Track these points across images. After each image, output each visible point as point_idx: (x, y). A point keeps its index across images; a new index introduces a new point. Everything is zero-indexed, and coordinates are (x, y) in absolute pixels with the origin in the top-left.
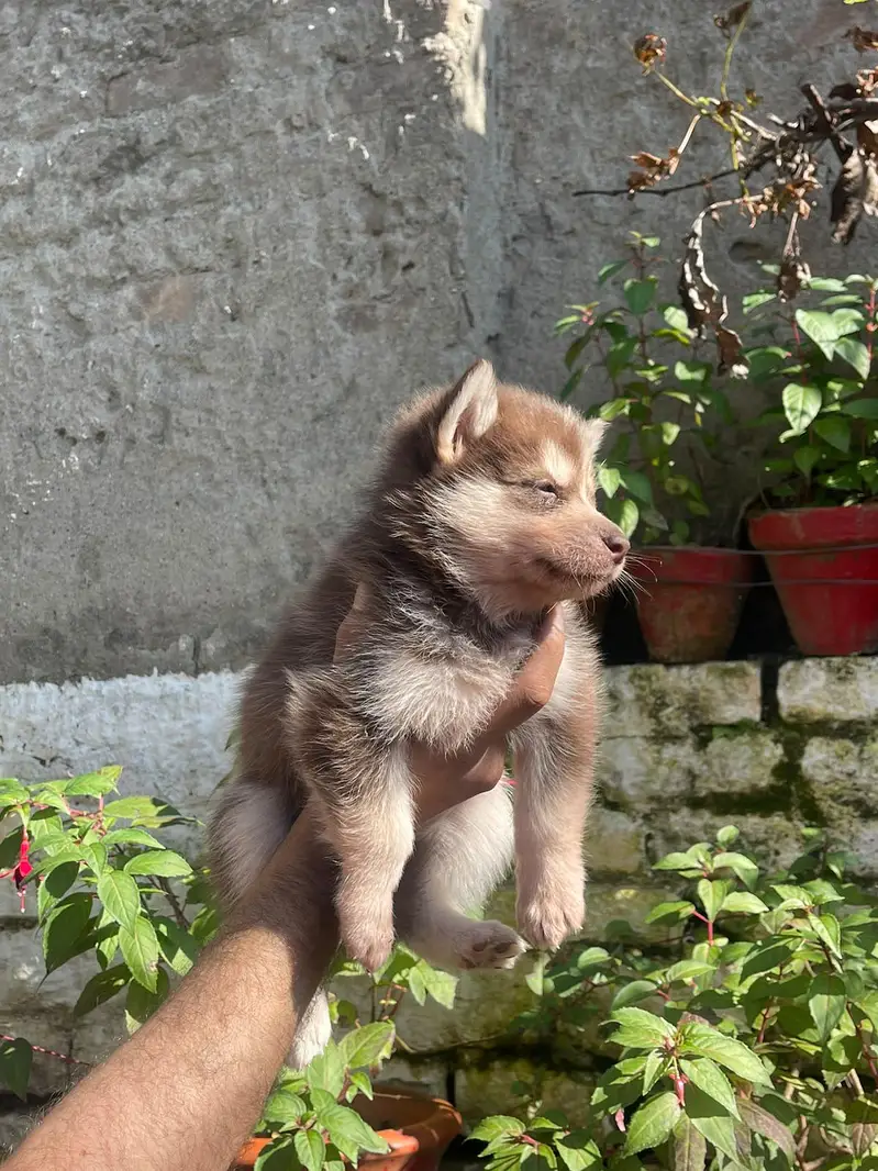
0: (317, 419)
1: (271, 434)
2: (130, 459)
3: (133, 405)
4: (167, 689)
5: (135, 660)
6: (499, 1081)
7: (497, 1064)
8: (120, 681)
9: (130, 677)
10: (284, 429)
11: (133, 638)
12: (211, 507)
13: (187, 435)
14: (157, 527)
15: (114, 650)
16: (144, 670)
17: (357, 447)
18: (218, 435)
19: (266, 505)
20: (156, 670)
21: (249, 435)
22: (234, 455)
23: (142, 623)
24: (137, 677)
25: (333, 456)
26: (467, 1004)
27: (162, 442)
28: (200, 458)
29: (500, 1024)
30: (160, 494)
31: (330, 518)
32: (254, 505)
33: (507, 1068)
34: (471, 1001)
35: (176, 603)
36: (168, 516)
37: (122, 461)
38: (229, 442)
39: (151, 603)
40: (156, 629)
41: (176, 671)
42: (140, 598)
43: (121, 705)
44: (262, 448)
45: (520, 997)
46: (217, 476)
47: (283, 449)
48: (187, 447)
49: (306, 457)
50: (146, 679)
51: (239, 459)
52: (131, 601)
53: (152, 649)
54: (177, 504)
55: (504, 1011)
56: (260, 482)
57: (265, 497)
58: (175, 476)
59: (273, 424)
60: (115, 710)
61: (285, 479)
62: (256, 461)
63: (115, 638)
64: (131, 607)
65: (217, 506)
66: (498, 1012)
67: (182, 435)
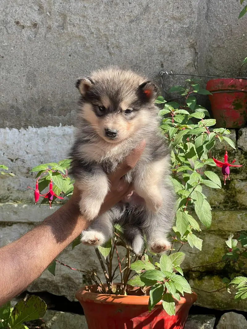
0: (132, 21)
1: (111, 27)
2: (49, 36)
3: (50, 13)
4: (66, 132)
5: (52, 120)
6: (207, 284)
7: (206, 277)
8: (46, 128)
9: (50, 127)
10: (117, 26)
11: (51, 111)
12: (85, 58)
13: (74, 26)
14: (61, 65)
15: (43, 115)
16: (56, 124)
17: (149, 34)
18: (88, 27)
19: (109, 57)
20: (61, 124)
21: (102, 27)
22: (95, 36)
23: (55, 105)
24: (53, 127)
25: (139, 38)
26: (194, 255)
27: (63, 29)
28: (80, 36)
29: (207, 262)
30: (63, 51)
31: (137, 63)
32: (103, 57)
33: (210, 279)
34: (196, 254)
35: (69, 97)
36: (66, 61)
37: (45, 37)
38: (93, 30)
39: (59, 97)
40: (61, 107)
41: (70, 125)
42: (54, 94)
43: (46, 138)
44: (107, 33)
45: (216, 252)
46: (88, 45)
47: (116, 34)
48: (74, 31)
49: (127, 37)
50: (56, 128)
51: (97, 38)
52: (50, 95)
53: (59, 115)
54: (70, 56)
55: (209, 257)
56: (106, 48)
57: (108, 54)
58: (69, 44)
59: (113, 23)
60: (44, 140)
61: (117, 47)
62: (104, 39)
63: (43, 111)
64: (50, 98)
65: (87, 57)
66: (207, 258)
67: (72, 26)
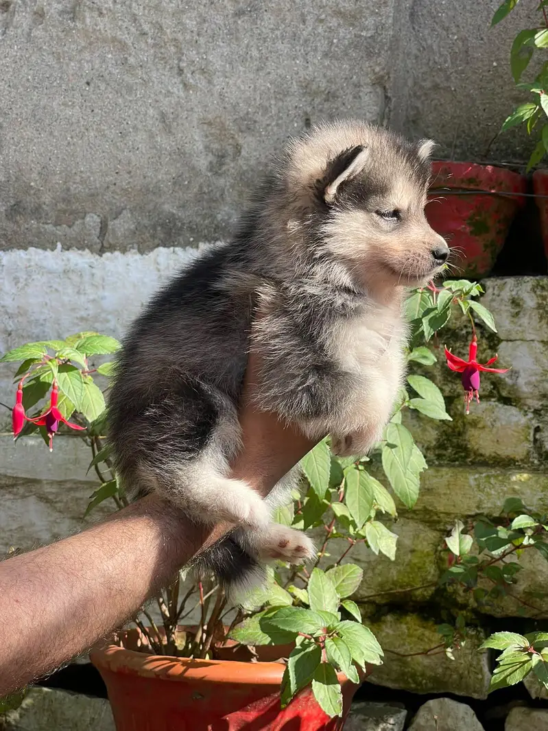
0: (239, 14)
1: (191, 24)
2: (38, 32)
4: (72, 265)
5: (39, 234)
6: (391, 632)
7: (389, 618)
8: (21, 253)
9: (32, 249)
10: (205, 21)
11: (37, 212)
12: (124, 92)
13: (101, 14)
14: (65, 104)
15: (17, 222)
16: (46, 244)
17: (279, 46)
18: (135, 19)
19: (182, 94)
20: (59, 245)
21: (168, 22)
22: (150, 41)
23: (47, 198)
24: (40, 251)
25: (255, 53)
27: (73, 19)
28: (114, 39)
29: (394, 583)
30: (71, 72)
31: (248, 113)
32: (169, 94)
33: (398, 620)
35: (83, 182)
36: (77, 95)
37: (29, 35)
38: (146, 27)
39: (57, 180)
40: (61, 206)
41: (81, 248)
42: (45, 174)
43: (22, 276)
44: (180, 37)
45: (416, 561)
46: (132, 60)
47: (202, 40)
48: (101, 26)
49: (226, 51)
50: (49, 253)
51: (155, 45)
52: (34, 175)
53: (56, 224)
54: (88, 84)
55: (399, 572)
56: (176, 70)
57: (181, 86)
58: (87, 55)
59: (194, 14)
60: (16, 280)
61: (203, 71)
62: (173, 49)
63: (16, 210)
64: (36, 181)
65: (130, 89)
67: (95, 14)
